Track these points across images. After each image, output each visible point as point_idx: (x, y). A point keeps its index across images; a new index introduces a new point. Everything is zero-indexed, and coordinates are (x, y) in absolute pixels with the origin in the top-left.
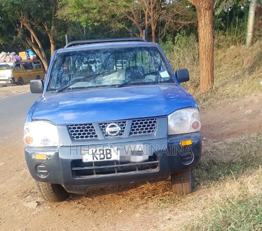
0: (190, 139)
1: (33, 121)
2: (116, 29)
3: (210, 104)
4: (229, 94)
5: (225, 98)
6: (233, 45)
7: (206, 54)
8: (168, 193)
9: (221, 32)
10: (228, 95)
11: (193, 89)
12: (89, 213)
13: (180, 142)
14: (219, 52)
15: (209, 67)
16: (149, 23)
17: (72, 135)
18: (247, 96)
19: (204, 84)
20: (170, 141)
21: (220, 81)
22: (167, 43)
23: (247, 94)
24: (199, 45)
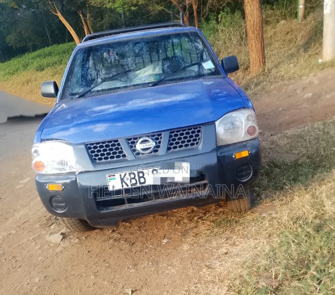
0: (246, 149)
1: (43, 142)
2: (155, 12)
3: (262, 88)
4: (284, 76)
5: (280, 81)
6: (283, 19)
7: (254, 33)
8: (222, 210)
9: (268, 7)
10: (282, 77)
11: (243, 72)
12: (126, 246)
13: (234, 155)
14: (268, 29)
15: (259, 47)
16: (190, 3)
17: (93, 156)
18: (304, 78)
19: (255, 66)
20: (221, 154)
21: (272, 62)
22: (211, 23)
23: (304, 75)
24: (245, 22)
